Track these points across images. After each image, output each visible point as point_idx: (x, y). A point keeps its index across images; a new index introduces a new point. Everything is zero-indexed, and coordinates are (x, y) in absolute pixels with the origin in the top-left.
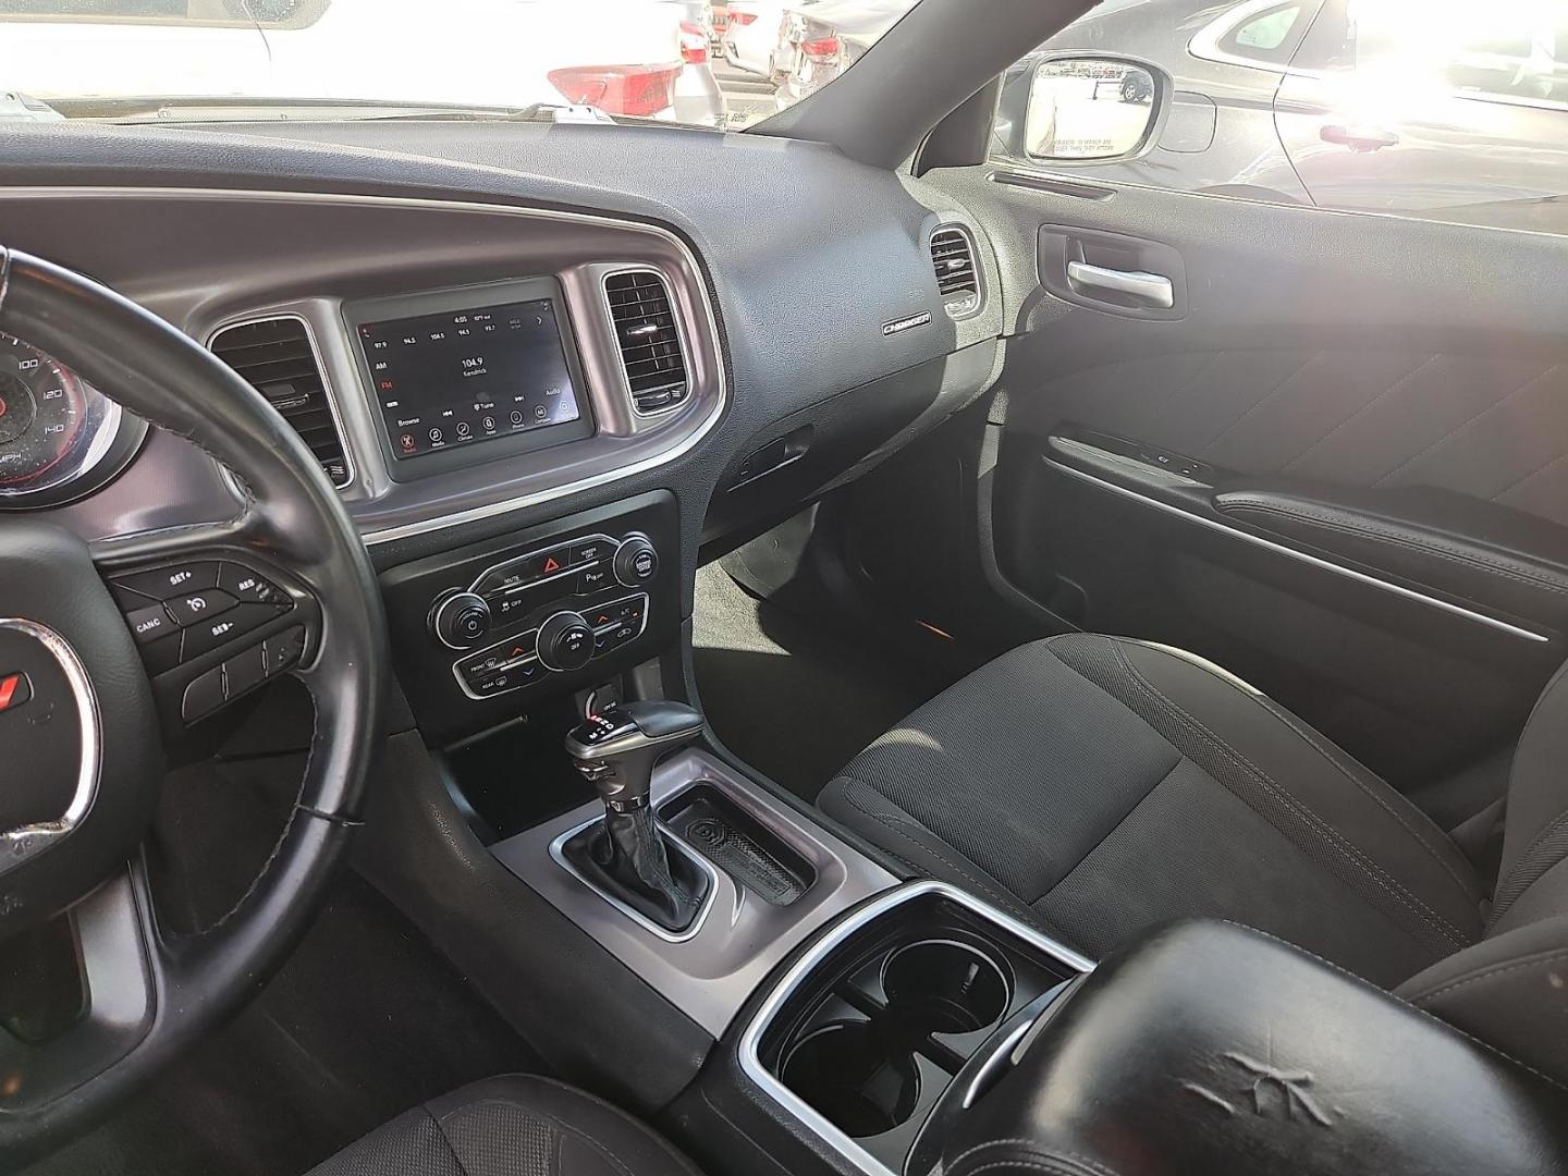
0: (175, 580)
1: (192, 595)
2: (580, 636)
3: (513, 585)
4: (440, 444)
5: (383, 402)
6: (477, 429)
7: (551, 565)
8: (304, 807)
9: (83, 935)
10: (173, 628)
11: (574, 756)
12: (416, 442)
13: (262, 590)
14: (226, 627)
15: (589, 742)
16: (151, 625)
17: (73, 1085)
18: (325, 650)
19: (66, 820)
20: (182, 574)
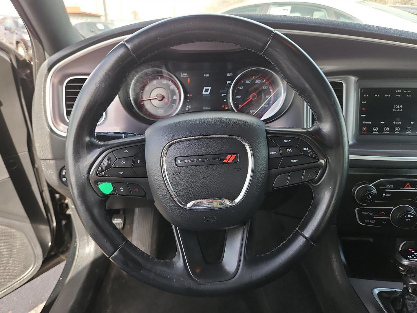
0: (285, 141)
1: (289, 147)
2: (412, 216)
3: (390, 188)
4: (376, 132)
5: (361, 114)
6: (392, 130)
7: (408, 186)
8: (299, 231)
9: (228, 239)
10: (280, 156)
11: (397, 261)
12: (367, 130)
13: (310, 152)
14: (295, 161)
15: (407, 258)
16: (274, 153)
17: (211, 281)
18: (323, 180)
19: (235, 201)
20: (288, 140)
